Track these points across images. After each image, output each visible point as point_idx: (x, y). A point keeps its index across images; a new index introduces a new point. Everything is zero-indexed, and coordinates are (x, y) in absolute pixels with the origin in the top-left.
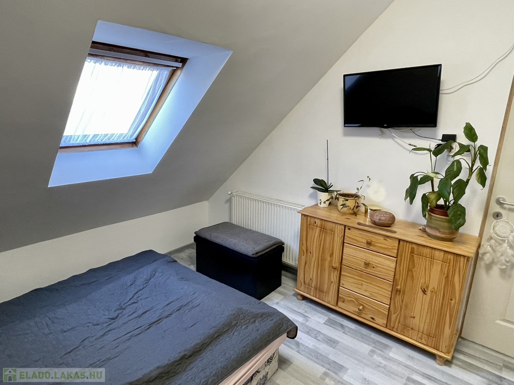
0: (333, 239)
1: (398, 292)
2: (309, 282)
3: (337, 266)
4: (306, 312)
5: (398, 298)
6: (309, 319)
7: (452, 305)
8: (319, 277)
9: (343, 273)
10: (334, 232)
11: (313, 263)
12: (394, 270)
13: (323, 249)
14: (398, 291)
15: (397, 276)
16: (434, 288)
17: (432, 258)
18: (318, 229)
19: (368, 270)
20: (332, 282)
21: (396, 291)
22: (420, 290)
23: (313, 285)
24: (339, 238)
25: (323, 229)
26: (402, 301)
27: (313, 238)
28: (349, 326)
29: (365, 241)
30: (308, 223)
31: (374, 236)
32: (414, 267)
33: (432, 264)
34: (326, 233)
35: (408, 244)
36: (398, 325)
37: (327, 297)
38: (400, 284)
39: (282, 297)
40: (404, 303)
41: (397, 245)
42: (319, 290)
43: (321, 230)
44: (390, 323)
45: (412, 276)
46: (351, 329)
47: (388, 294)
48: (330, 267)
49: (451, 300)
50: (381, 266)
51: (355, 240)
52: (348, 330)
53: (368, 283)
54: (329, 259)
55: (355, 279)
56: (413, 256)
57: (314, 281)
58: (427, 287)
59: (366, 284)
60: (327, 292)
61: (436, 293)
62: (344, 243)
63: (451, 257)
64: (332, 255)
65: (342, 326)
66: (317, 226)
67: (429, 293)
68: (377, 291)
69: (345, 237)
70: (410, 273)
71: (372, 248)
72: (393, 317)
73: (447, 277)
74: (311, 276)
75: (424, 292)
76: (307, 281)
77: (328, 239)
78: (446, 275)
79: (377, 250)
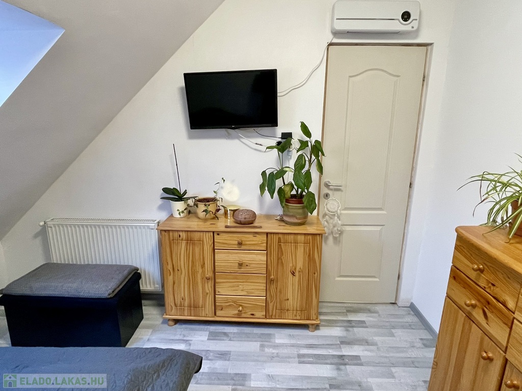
0: (203, 248)
1: (272, 282)
2: (181, 302)
3: (211, 275)
4: (184, 336)
5: (273, 287)
6: (190, 342)
7: (316, 278)
8: (192, 293)
9: (217, 281)
10: (203, 241)
11: (182, 281)
12: (265, 263)
13: (193, 262)
14: (272, 280)
15: (269, 267)
16: (300, 268)
17: (296, 242)
18: (184, 243)
19: (242, 270)
20: (207, 294)
21: (270, 281)
22: (290, 273)
23: (186, 304)
24: (208, 247)
25: (189, 241)
26: (277, 289)
27: (179, 254)
28: (232, 331)
29: (236, 242)
30: (171, 238)
31: (244, 236)
32: (282, 254)
33: (296, 248)
34: (194, 244)
35: (275, 236)
36: (276, 312)
37: (203, 311)
38: (272, 274)
39: (151, 331)
40: (278, 290)
41: (265, 239)
42: (194, 307)
43: (187, 243)
44: (269, 313)
45: (282, 262)
46: (234, 333)
47: (263, 287)
48: (203, 279)
49: (315, 274)
50: (253, 262)
51: (226, 244)
52: (232, 336)
53: (243, 282)
54: (200, 271)
55: (231, 282)
56: (280, 245)
57: (187, 301)
58: (295, 269)
59: (241, 284)
60: (204, 306)
61: (302, 272)
62: (214, 249)
63: (310, 237)
64: (203, 266)
65: (225, 334)
66: (182, 240)
67: (297, 274)
68: (253, 287)
69: (215, 243)
70: (280, 261)
71: (243, 247)
72: (271, 305)
73: (309, 255)
74: (183, 295)
75: (293, 274)
76: (178, 303)
77: (197, 250)
78: (308, 254)
79: (248, 248)
